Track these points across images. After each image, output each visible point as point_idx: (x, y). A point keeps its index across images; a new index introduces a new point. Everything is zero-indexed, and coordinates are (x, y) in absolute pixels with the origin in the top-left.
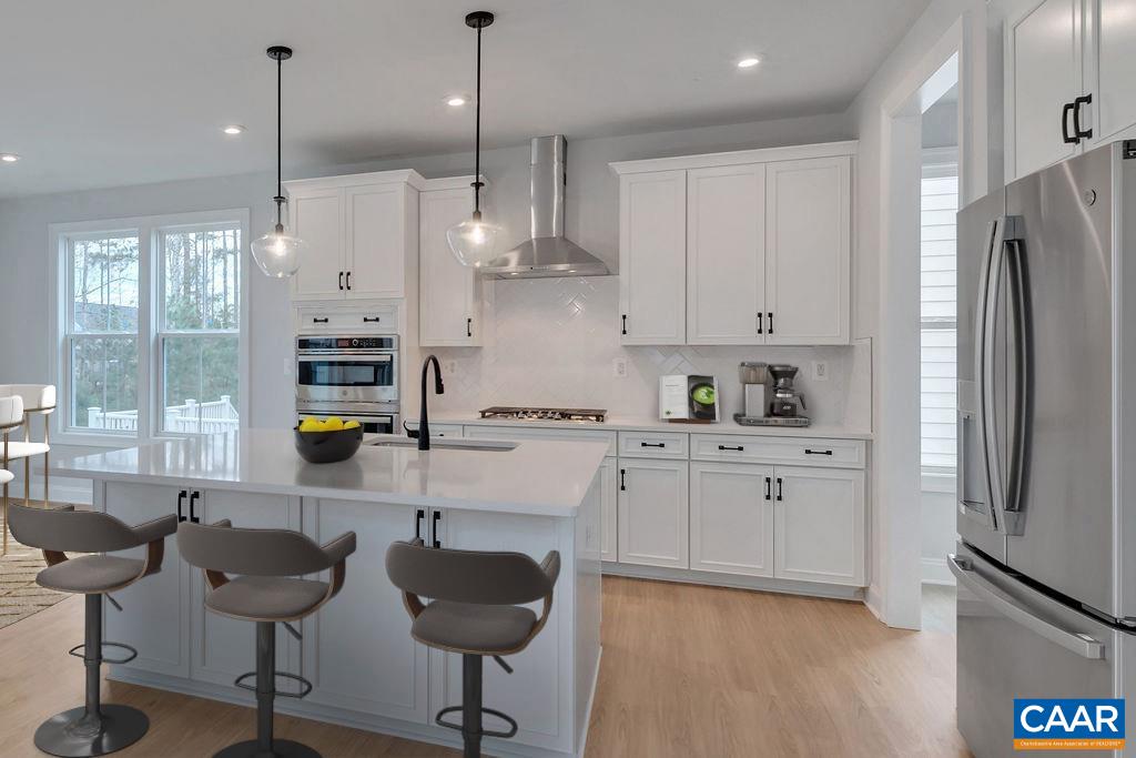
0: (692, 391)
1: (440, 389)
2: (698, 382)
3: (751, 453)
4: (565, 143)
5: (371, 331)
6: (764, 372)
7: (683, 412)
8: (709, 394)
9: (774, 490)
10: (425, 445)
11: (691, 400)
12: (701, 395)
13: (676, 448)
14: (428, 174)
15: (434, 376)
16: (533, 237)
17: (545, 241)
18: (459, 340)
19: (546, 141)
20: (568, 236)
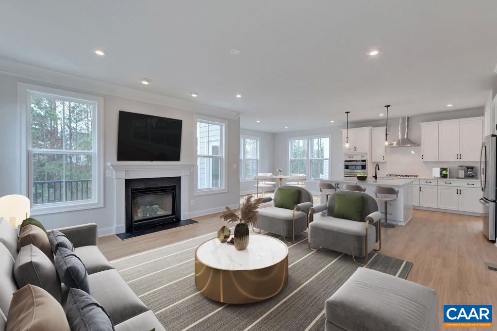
0: (441, 172)
1: (379, 169)
2: (443, 169)
3: (453, 184)
4: (408, 118)
5: (363, 159)
6: (464, 168)
7: (438, 175)
8: (446, 172)
9: (459, 192)
10: (376, 179)
11: (441, 174)
12: (444, 172)
13: (434, 183)
14: (374, 126)
15: (377, 167)
16: (400, 138)
17: (403, 139)
18: (381, 160)
19: (403, 118)
20: (409, 138)
